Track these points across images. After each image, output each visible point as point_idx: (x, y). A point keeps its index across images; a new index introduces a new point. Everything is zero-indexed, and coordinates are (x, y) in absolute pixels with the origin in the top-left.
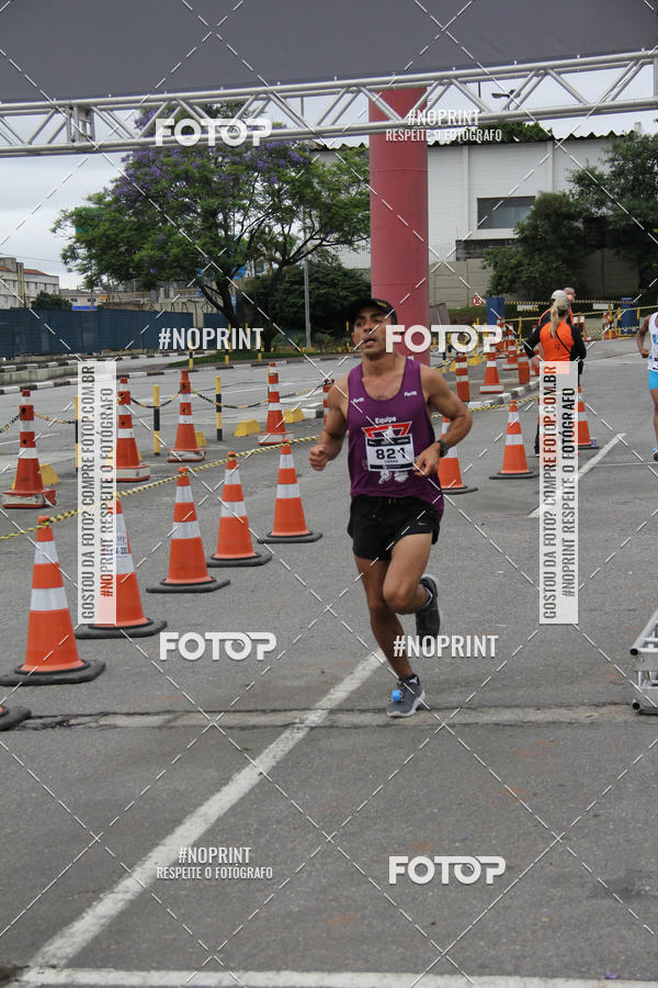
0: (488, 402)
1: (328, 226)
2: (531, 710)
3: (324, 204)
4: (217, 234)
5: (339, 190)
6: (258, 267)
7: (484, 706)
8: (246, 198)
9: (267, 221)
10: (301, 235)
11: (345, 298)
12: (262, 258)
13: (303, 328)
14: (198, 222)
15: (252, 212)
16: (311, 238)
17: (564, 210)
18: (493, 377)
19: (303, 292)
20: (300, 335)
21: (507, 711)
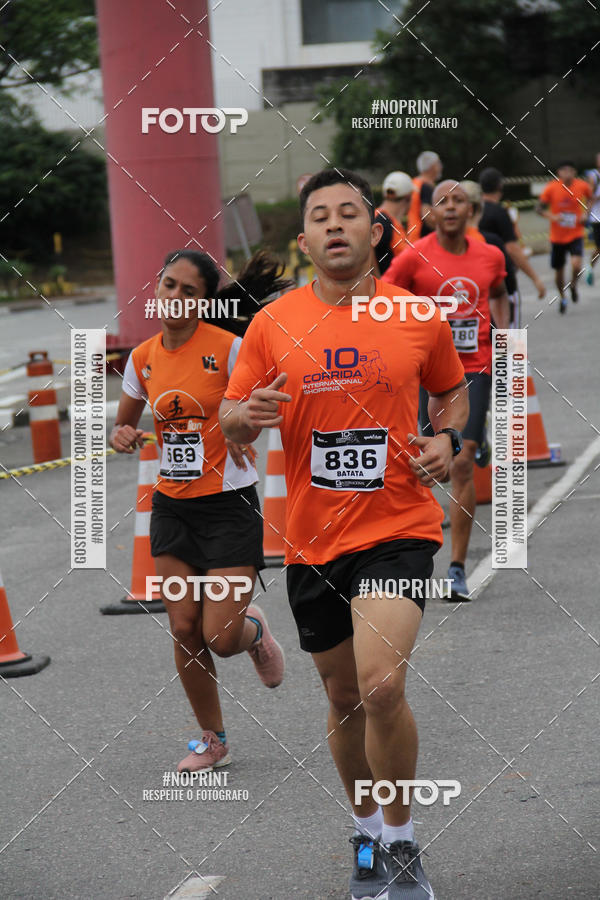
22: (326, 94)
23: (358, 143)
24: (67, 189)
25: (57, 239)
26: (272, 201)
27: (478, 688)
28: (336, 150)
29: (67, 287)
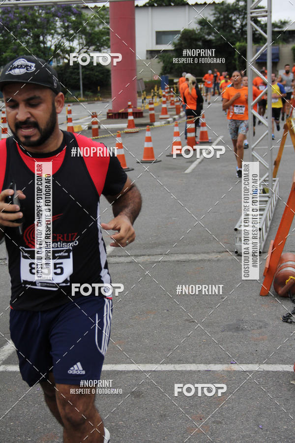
0: (163, 122)
1: (89, 43)
2: (192, 255)
3: (88, 33)
4: (40, 46)
5: (94, 27)
6: (58, 61)
7: (172, 254)
8: (53, 30)
9: (62, 40)
10: (78, 47)
11: (97, 76)
12: (60, 57)
13: (79, 89)
14: (31, 41)
15: (56, 36)
16: (82, 48)
17: (194, 37)
18: (165, 111)
19: (79, 73)
20: (78, 92)
21: (182, 255)
22: (161, 56)
23: (167, 68)
24: (101, 76)
25: (99, 88)
26: (147, 81)
28: (163, 69)
29: (100, 99)
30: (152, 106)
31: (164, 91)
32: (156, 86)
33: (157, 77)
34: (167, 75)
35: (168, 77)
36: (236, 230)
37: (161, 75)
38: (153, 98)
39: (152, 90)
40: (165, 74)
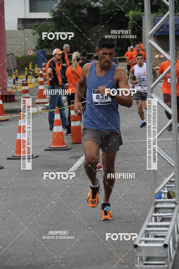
27: (76, 195)
28: (38, 43)
30: (26, 88)
31: (42, 70)
32: (31, 63)
33: (31, 53)
34: (45, 49)
35: (45, 52)
36: (136, 246)
37: (37, 48)
38: (27, 79)
39: (26, 68)
40: (42, 48)
